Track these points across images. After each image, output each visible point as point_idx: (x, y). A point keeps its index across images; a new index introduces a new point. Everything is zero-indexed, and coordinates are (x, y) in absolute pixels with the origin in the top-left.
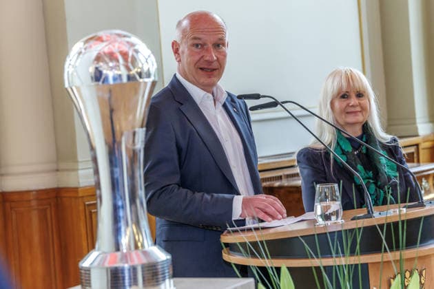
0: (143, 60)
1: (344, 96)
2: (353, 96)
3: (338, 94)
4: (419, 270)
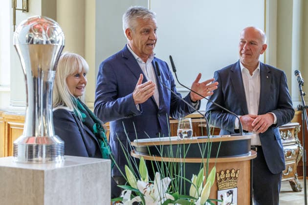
4: (236, 170)
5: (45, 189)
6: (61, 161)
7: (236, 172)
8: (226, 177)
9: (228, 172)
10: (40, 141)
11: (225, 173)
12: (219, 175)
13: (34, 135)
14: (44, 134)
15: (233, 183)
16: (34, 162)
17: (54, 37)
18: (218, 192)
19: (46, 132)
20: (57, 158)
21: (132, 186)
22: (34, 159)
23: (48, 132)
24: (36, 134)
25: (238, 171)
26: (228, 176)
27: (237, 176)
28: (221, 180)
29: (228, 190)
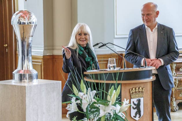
0: (33, 19)
1: (80, 34)
2: (83, 35)
3: (78, 33)
4: (142, 87)
5: (26, 95)
6: (36, 82)
7: (142, 89)
8: (136, 91)
9: (137, 88)
10: (26, 72)
11: (136, 89)
12: (132, 90)
13: (23, 69)
14: (28, 69)
15: (140, 95)
16: (23, 82)
17: (31, 20)
18: (131, 99)
19: (28, 68)
20: (34, 80)
21: (76, 95)
22: (23, 81)
23: (29, 68)
24: (24, 69)
25: (144, 88)
26: (137, 90)
27: (143, 91)
28: (133, 93)
29: (137, 99)
